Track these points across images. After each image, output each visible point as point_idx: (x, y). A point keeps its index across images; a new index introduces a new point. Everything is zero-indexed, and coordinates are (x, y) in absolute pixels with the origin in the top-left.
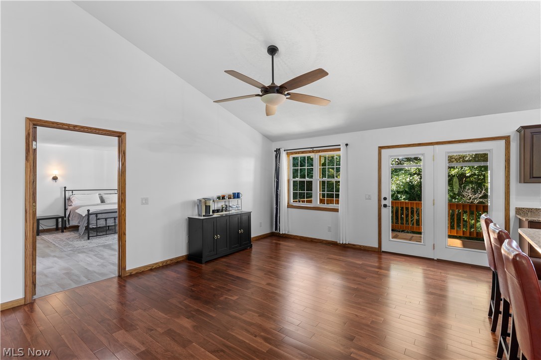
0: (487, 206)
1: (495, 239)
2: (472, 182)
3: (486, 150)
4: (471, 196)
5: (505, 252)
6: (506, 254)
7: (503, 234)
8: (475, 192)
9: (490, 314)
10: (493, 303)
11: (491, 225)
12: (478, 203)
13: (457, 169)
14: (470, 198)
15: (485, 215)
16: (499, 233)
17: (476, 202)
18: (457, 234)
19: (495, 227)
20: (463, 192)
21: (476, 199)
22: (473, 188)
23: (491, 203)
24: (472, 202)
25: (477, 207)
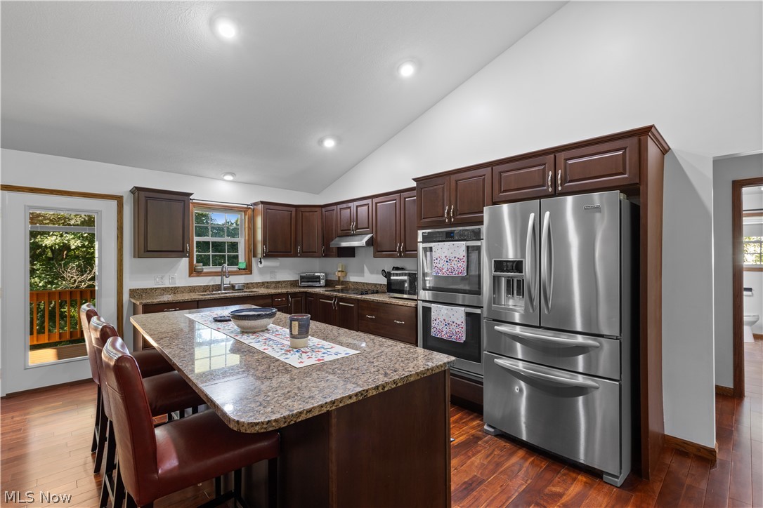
0: (95, 290)
1: (97, 339)
2: (77, 257)
3: (92, 211)
4: (76, 277)
5: (106, 357)
6: (107, 360)
7: (108, 330)
8: (82, 272)
9: (94, 449)
10: (98, 431)
11: (94, 319)
12: (86, 287)
13: (55, 237)
14: (75, 281)
15: (88, 306)
16: (102, 330)
17: (83, 286)
18: (49, 340)
19: (98, 322)
20: (64, 273)
21: (83, 281)
22: (79, 266)
23: (99, 286)
24: (77, 287)
25: (82, 293)
